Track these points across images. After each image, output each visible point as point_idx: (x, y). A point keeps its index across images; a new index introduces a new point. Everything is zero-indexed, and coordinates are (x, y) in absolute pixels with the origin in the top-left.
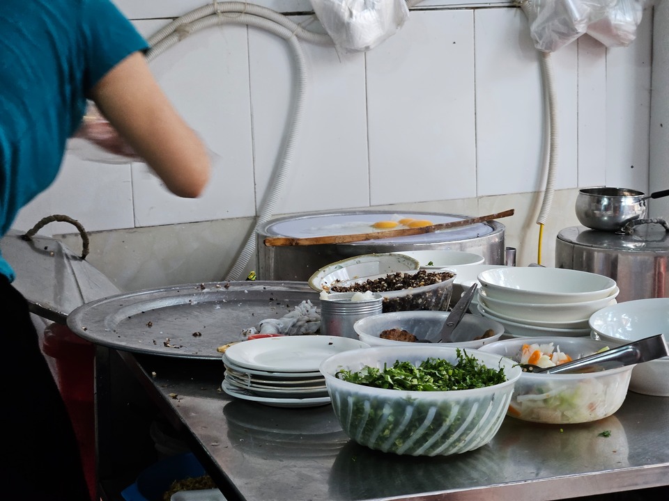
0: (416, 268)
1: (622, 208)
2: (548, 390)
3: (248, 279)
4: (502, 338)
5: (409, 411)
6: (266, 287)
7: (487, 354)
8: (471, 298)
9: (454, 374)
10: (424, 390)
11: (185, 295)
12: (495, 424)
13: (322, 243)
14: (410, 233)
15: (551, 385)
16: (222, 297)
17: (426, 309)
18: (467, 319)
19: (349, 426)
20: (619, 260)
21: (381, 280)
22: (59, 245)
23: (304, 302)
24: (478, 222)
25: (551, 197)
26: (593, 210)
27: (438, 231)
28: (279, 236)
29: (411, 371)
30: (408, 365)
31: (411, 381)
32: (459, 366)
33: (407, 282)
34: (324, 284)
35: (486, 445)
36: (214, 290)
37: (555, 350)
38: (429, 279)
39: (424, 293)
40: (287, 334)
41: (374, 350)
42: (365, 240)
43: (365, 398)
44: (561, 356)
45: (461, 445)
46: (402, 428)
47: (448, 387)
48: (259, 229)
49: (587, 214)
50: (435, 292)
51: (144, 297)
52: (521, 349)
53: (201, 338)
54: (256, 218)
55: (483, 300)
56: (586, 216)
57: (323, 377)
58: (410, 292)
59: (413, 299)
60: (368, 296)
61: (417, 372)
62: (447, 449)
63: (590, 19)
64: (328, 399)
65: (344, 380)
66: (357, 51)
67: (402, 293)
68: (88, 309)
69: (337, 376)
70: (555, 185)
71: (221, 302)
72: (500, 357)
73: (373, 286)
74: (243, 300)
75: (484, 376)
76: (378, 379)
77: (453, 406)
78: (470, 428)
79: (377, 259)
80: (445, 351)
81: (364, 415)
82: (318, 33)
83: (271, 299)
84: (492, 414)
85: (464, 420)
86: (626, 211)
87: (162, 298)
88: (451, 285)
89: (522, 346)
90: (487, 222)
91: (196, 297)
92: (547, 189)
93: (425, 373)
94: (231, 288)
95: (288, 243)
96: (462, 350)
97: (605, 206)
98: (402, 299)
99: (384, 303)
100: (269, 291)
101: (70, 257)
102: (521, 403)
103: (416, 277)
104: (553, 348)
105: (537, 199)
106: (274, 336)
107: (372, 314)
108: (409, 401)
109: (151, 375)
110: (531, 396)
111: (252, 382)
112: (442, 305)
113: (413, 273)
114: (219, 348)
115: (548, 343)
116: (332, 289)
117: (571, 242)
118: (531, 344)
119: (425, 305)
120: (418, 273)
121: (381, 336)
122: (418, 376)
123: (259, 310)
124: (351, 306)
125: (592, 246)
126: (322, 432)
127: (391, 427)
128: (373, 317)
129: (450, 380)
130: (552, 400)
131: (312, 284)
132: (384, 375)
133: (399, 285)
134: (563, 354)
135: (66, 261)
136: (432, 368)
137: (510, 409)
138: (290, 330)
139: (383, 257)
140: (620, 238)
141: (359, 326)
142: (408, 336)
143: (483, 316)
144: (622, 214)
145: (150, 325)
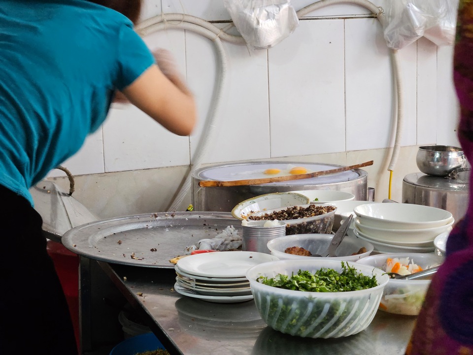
0: (307, 203)
1: (449, 160)
2: (407, 291)
3: (187, 210)
4: (372, 254)
5: (310, 307)
6: (201, 216)
7: (363, 265)
8: (349, 225)
9: (340, 280)
10: (321, 291)
11: (143, 222)
12: (371, 315)
13: (239, 184)
14: (300, 177)
15: (409, 288)
16: (170, 223)
17: (316, 232)
18: (346, 240)
19: (267, 316)
20: (448, 197)
21: (283, 211)
22: (54, 185)
23: (229, 227)
24: (348, 170)
25: (398, 151)
26: (429, 161)
27: (321, 176)
28: (209, 180)
29: (310, 277)
30: (307, 273)
31: (311, 284)
32: (344, 274)
33: (302, 213)
34: (243, 214)
35: (364, 330)
36: (164, 218)
37: (410, 263)
38: (318, 211)
39: (315, 221)
40: (218, 250)
41: (283, 262)
42: (270, 182)
43: (279, 297)
44: (415, 267)
45: (347, 330)
46: (305, 318)
47: (336, 288)
48: (193, 174)
49: (424, 164)
50: (322, 220)
51: (115, 223)
52: (386, 261)
53: (157, 252)
54: (190, 166)
55: (358, 226)
56: (424, 166)
57: (248, 281)
58: (305, 220)
59: (307, 226)
60: (276, 223)
61: (314, 278)
62: (337, 333)
63: (426, 26)
64: (251, 297)
65: (263, 283)
66: (262, 48)
67: (299, 221)
68: (75, 231)
69: (257, 280)
70: (401, 143)
71: (169, 227)
72: (373, 268)
73: (278, 216)
74: (184, 226)
75: (362, 281)
76: (287, 283)
77: (341, 302)
78: (353, 319)
79: (279, 196)
80: (333, 263)
81: (278, 309)
82: (235, 36)
83: (205, 225)
84: (369, 309)
85: (349, 313)
86: (452, 161)
87: (128, 223)
88: (333, 215)
89: (387, 259)
90: (355, 170)
91: (152, 223)
92: (395, 146)
93: (320, 279)
94: (176, 217)
95: (215, 184)
96: (345, 262)
97: (437, 158)
98: (300, 225)
99: (287, 228)
100: (203, 219)
101: (61, 194)
102: (388, 300)
103: (308, 209)
104: (409, 261)
105: (388, 152)
106: (210, 251)
107: (278, 236)
108: (310, 299)
109: (123, 279)
110: (395, 296)
111: (196, 285)
112: (327, 230)
113: (306, 206)
114: (171, 260)
115: (405, 257)
116: (250, 218)
117: (414, 184)
118: (393, 258)
119: (315, 229)
120: (310, 207)
121: (286, 252)
122: (315, 281)
123: (196, 232)
124: (264, 230)
125: (429, 187)
126: (247, 320)
127: (297, 317)
128: (280, 238)
129: (337, 283)
130: (410, 298)
131: (234, 215)
132: (292, 280)
133: (296, 215)
134: (416, 265)
135: (58, 196)
136: (325, 275)
137: (381, 305)
138: (220, 247)
139: (283, 195)
140: (448, 182)
141: (271, 244)
142: (305, 252)
143: (357, 237)
144: (450, 164)
145: (120, 243)
